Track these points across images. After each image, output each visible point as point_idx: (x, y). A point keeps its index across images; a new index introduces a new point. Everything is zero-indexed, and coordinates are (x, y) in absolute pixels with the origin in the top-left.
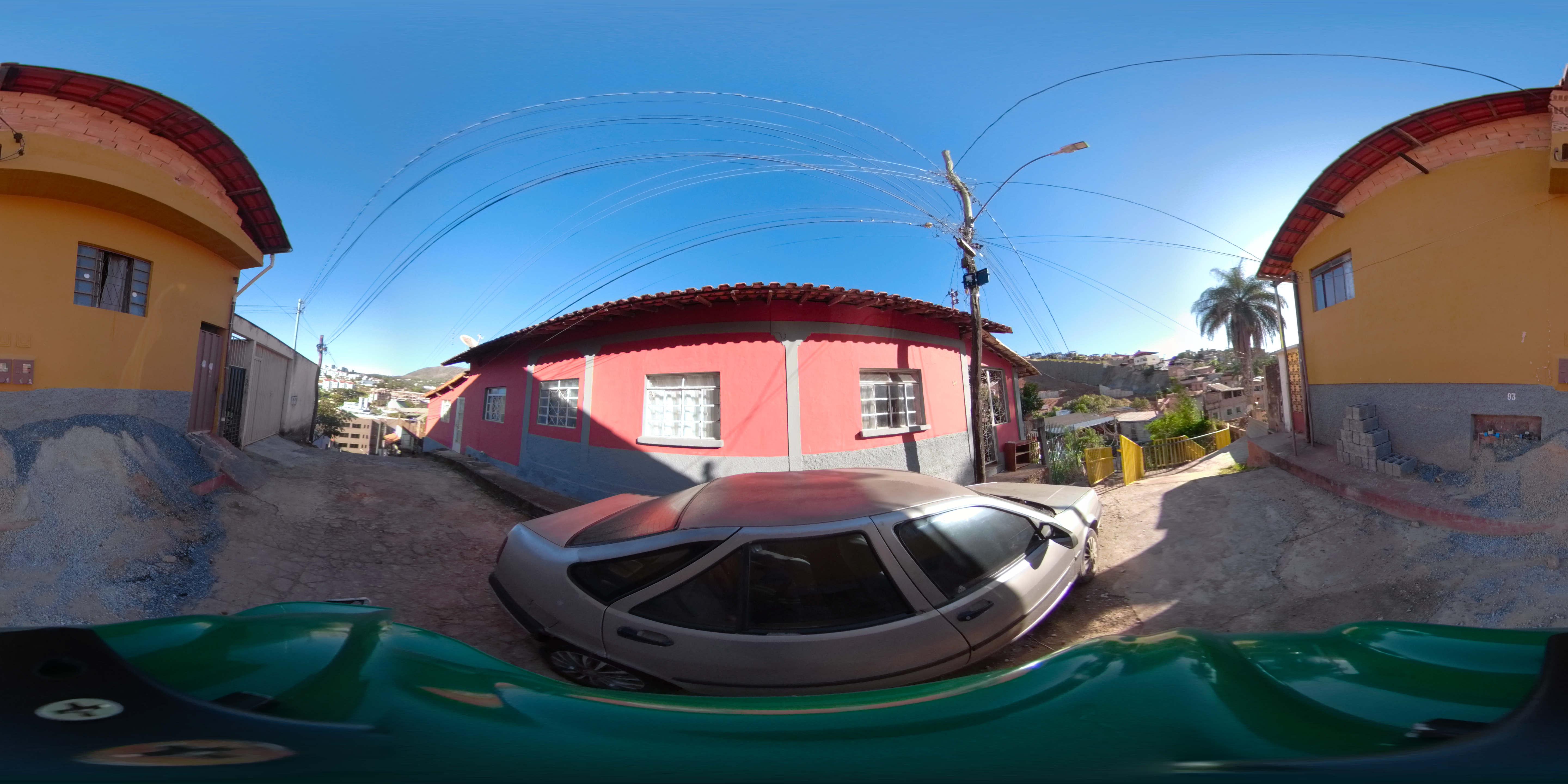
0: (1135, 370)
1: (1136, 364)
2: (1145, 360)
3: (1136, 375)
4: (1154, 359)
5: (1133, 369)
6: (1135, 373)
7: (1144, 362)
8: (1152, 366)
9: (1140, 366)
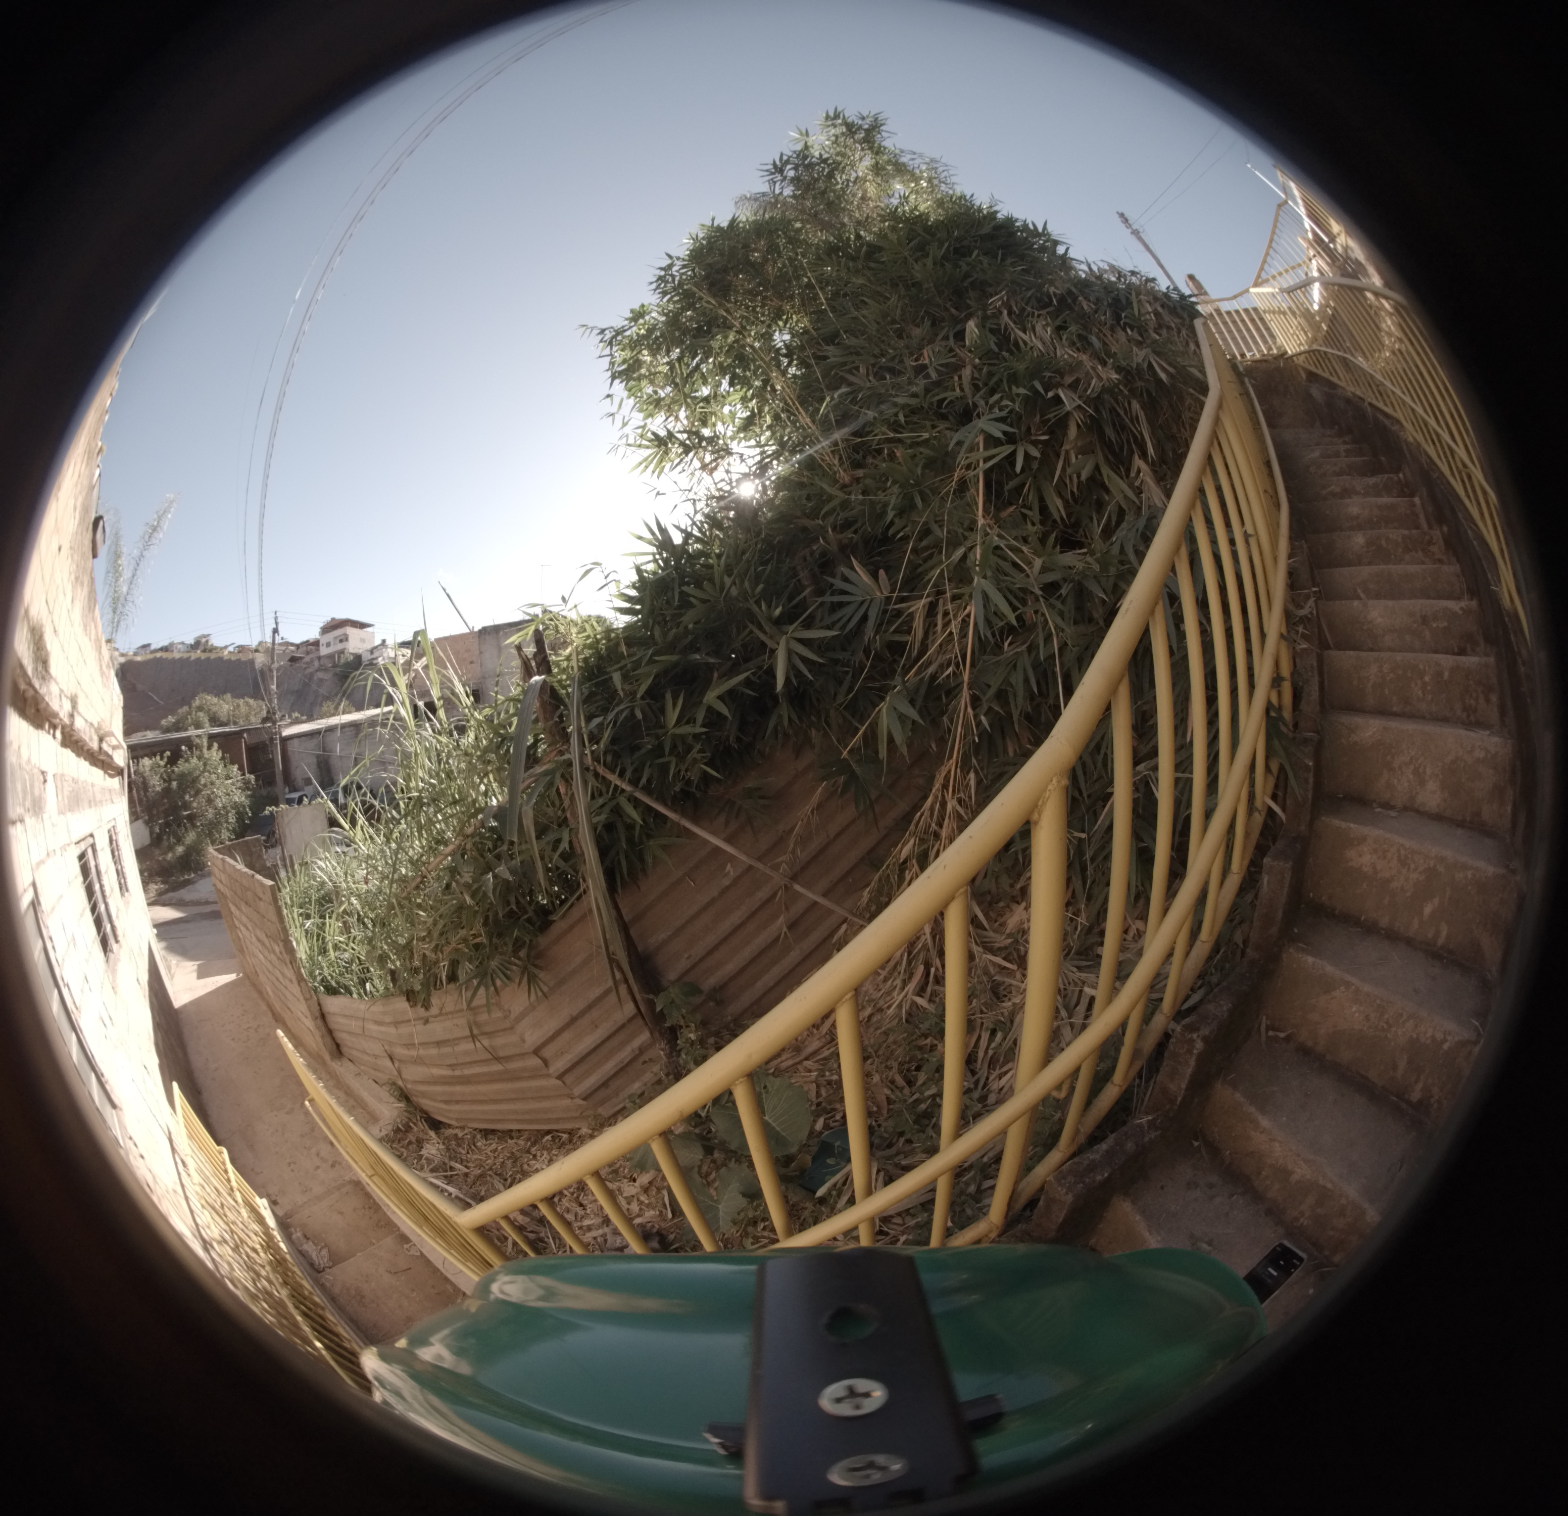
0: (322, 669)
1: (324, 651)
2: (344, 639)
3: (321, 680)
4: (363, 641)
5: (316, 664)
6: (320, 675)
7: (340, 647)
8: (358, 658)
9: (331, 656)
